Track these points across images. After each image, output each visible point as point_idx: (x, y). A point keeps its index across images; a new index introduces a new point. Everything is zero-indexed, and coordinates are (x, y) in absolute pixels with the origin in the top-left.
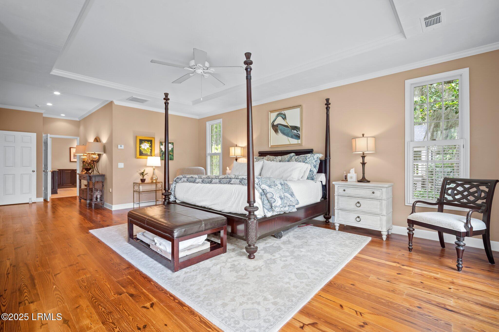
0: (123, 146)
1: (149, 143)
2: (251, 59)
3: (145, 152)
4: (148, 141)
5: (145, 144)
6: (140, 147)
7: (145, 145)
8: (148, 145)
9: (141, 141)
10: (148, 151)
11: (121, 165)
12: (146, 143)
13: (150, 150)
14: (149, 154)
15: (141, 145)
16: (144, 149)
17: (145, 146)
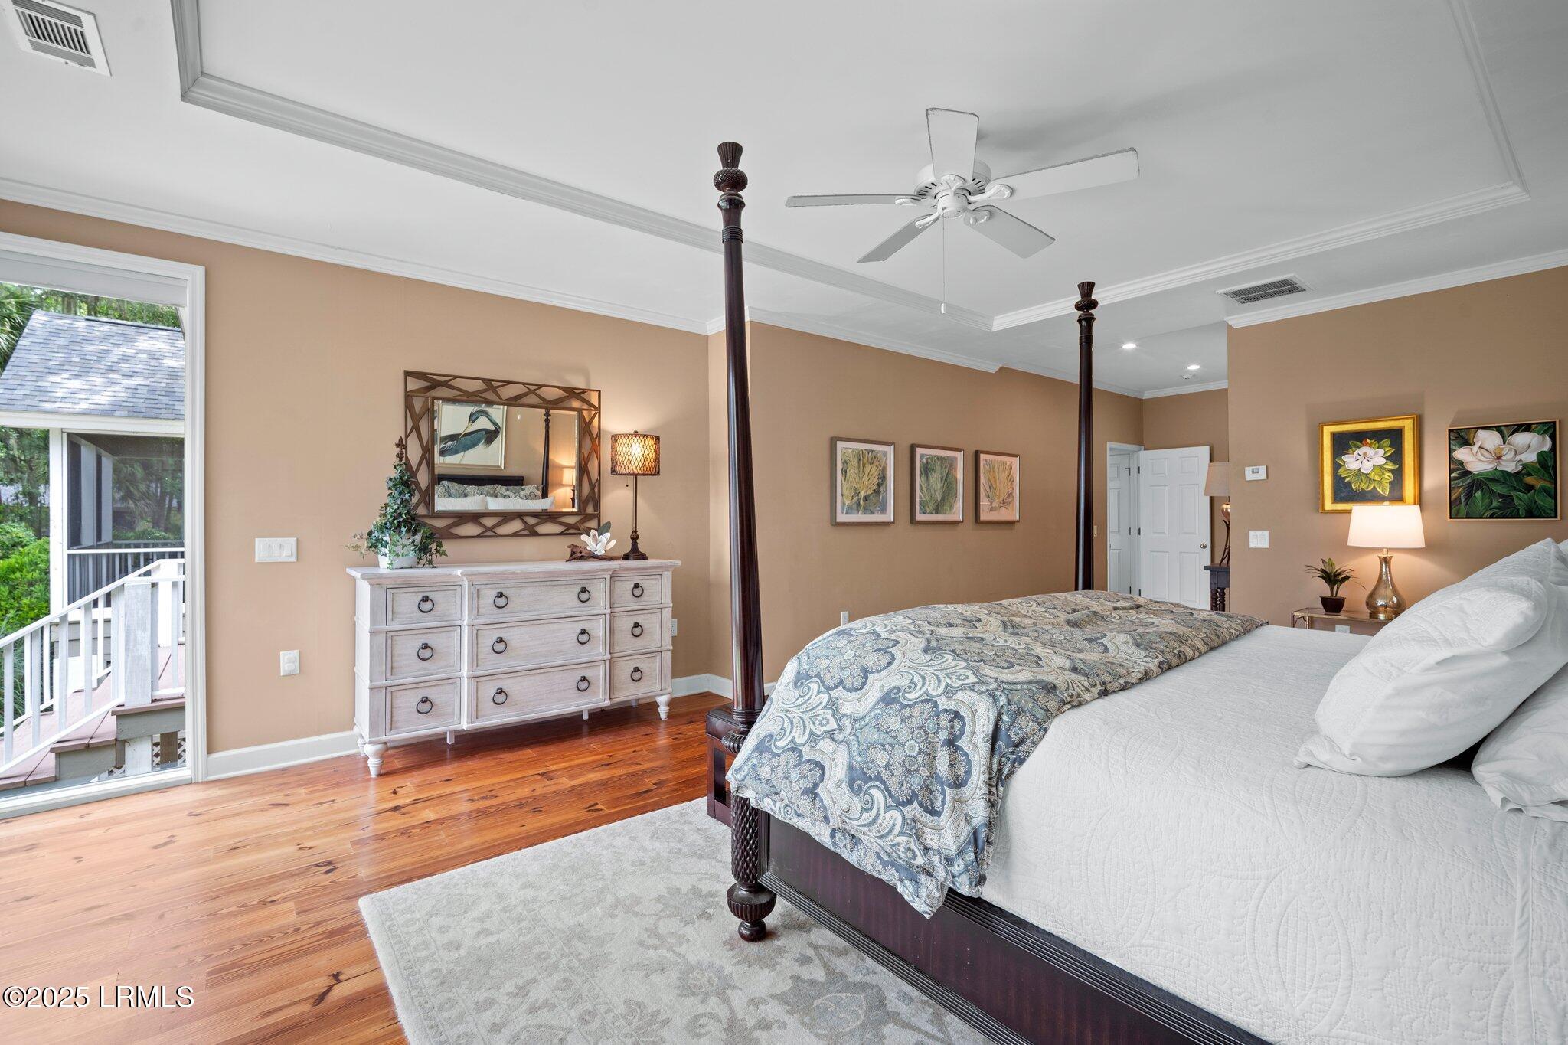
0: (1262, 470)
1: (1387, 442)
2: (740, 168)
3: (1363, 486)
4: (1378, 436)
5: (1365, 449)
6: (1336, 467)
7: (1365, 454)
8: (1381, 452)
9: (1343, 444)
10: (1377, 478)
11: (1259, 539)
12: (1366, 445)
13: (1389, 476)
14: (1385, 490)
15: (1344, 458)
16: (1358, 473)
17: (1367, 460)
